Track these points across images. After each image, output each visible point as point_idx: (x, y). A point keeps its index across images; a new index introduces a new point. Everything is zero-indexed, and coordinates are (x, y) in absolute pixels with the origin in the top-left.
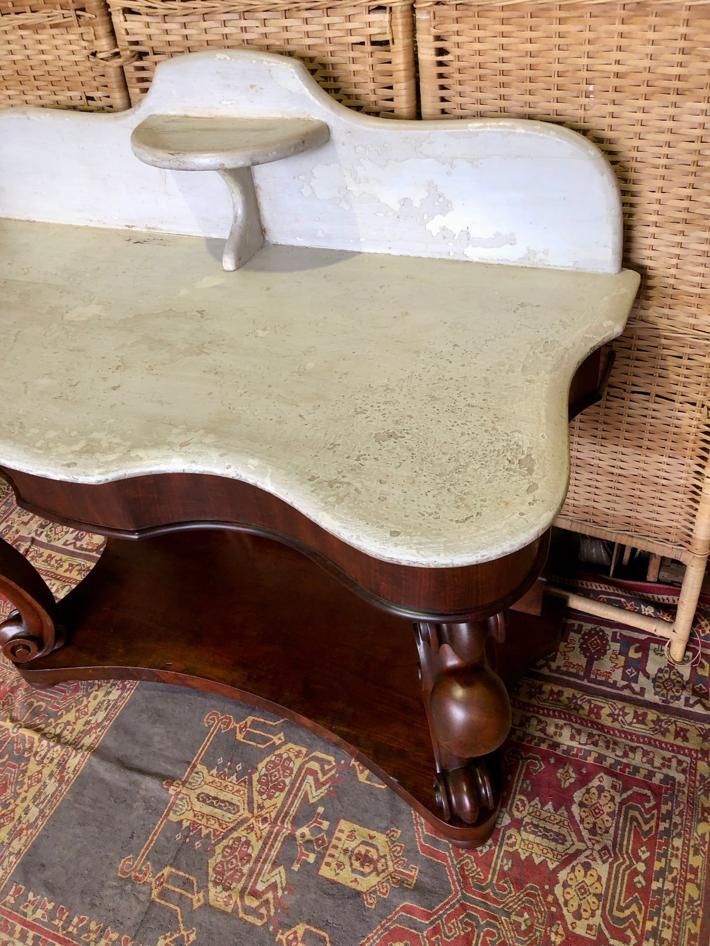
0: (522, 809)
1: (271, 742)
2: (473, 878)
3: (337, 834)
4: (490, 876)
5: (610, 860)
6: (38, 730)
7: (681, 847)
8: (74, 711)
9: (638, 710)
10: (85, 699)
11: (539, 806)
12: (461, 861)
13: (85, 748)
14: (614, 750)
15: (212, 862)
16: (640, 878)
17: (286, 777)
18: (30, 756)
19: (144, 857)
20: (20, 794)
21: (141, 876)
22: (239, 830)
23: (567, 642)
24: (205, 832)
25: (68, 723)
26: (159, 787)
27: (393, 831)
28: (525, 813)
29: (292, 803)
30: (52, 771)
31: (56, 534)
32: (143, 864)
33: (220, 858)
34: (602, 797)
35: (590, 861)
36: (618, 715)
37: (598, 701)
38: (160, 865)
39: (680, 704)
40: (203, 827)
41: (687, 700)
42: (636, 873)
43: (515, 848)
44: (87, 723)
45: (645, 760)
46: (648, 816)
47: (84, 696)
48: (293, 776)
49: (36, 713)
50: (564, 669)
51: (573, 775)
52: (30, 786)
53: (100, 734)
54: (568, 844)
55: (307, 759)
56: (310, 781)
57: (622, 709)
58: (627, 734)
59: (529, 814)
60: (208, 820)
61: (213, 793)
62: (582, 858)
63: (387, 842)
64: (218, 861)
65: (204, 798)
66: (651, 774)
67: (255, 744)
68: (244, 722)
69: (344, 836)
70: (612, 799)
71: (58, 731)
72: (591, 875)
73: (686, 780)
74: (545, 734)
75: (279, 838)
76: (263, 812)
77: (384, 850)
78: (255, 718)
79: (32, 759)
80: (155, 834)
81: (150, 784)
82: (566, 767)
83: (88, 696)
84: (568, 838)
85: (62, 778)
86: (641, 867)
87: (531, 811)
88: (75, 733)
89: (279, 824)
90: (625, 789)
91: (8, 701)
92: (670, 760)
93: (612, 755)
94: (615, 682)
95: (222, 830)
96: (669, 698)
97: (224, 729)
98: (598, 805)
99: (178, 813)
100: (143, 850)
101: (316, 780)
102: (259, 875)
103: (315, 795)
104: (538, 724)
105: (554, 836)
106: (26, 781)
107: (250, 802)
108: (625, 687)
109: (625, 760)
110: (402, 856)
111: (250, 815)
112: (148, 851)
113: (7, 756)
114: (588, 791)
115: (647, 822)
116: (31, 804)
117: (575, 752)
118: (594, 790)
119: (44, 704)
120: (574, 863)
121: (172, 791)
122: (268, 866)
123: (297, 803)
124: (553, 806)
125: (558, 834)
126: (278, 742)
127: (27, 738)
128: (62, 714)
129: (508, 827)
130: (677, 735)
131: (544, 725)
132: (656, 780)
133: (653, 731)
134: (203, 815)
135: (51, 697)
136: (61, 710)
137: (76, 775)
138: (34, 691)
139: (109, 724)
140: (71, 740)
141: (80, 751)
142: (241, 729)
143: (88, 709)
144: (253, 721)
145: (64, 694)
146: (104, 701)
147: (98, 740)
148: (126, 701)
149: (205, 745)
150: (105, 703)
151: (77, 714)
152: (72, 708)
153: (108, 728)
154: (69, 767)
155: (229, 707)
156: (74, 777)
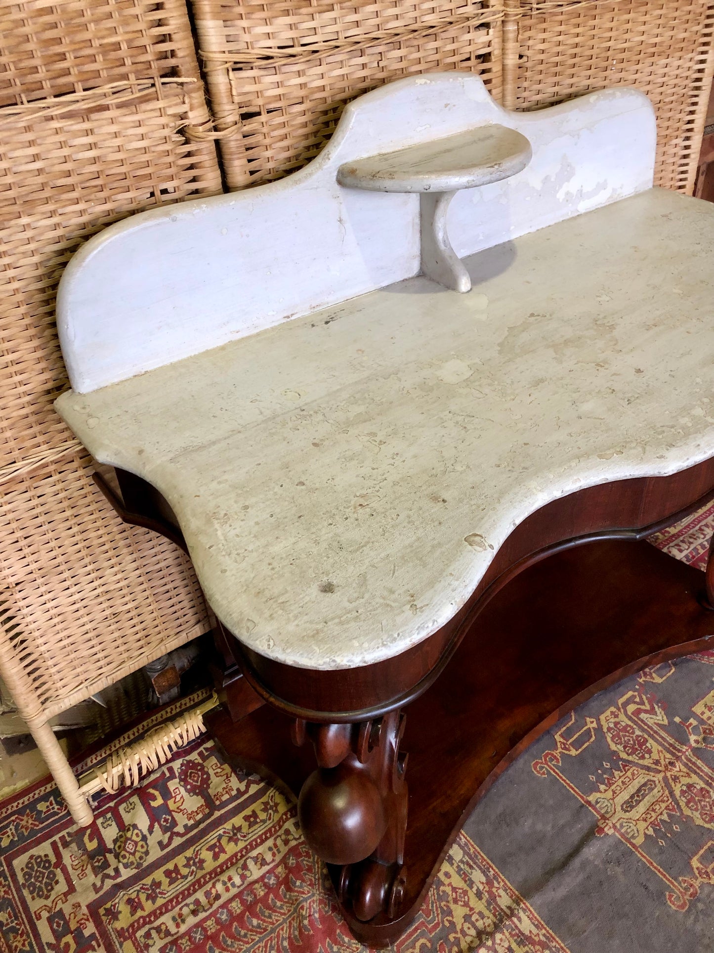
1: (592, 730)
3: (705, 717)
8: (452, 906)
10: (442, 888)
13: (514, 906)
15: (699, 822)
17: (633, 733)
19: (673, 881)
21: (692, 890)
22: (674, 788)
24: (665, 817)
25: (467, 918)
26: (600, 842)
29: (662, 738)
32: (680, 883)
33: (697, 814)
38: (686, 869)
40: (659, 817)
44: (479, 895)
47: (438, 889)
48: (635, 726)
53: (502, 884)
55: (622, 710)
56: (646, 717)
60: (654, 810)
61: (626, 796)
64: (699, 816)
65: (629, 806)
67: (588, 743)
68: (559, 744)
69: (708, 714)
71: (473, 932)
75: (693, 760)
76: (663, 762)
78: (560, 733)
80: (651, 864)
81: (590, 852)
83: (440, 883)
85: (540, 943)
88: (486, 913)
89: (680, 754)
95: (670, 802)
97: (558, 762)
99: (636, 835)
100: (664, 879)
101: (646, 712)
103: (661, 717)
107: (648, 769)
111: (662, 774)
112: (667, 876)
119: (422, 941)
121: (609, 832)
123: (664, 734)
126: (595, 725)
128: (449, 921)
134: (646, 813)
135: (416, 929)
136: (443, 922)
137: (545, 926)
138: (395, 948)
139: (494, 870)
140: (495, 920)
141: (516, 912)
142: (565, 749)
143: (459, 889)
144: (561, 736)
145: (421, 912)
146: (458, 866)
147: (509, 888)
148: (473, 843)
149: (569, 785)
150: (462, 866)
151: (460, 903)
152: (448, 907)
153: (499, 873)
154: (530, 932)
155: (534, 750)
156: (546, 929)
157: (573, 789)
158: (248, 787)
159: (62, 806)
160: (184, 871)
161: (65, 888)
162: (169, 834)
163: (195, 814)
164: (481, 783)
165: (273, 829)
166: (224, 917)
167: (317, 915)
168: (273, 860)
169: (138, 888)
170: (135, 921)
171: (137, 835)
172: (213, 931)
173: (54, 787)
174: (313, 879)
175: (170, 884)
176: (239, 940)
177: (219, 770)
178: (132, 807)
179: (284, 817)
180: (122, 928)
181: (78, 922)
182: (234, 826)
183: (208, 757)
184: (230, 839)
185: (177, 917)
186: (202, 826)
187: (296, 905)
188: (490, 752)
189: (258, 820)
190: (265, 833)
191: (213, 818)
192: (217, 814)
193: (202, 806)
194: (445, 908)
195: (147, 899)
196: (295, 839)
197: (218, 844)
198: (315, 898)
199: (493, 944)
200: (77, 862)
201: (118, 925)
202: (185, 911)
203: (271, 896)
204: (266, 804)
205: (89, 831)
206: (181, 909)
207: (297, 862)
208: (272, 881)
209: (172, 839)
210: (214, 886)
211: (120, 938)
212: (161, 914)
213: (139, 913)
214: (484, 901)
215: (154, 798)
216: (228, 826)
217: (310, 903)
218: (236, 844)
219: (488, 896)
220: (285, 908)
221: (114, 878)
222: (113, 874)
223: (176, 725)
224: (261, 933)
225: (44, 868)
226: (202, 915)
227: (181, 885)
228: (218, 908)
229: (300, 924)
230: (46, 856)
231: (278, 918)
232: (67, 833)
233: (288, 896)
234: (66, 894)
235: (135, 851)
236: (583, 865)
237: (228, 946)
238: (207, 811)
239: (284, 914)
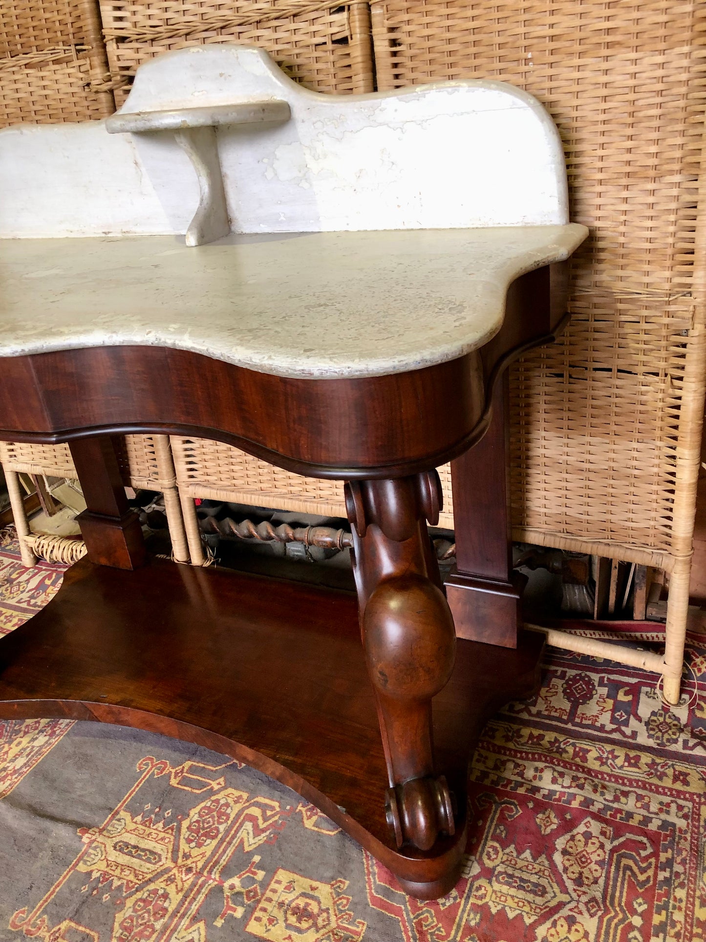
0: (494, 856)
1: (209, 787)
2: (432, 934)
3: (273, 885)
4: (453, 932)
5: (600, 913)
7: (684, 899)
9: (629, 753)
10: (7, 745)
11: (515, 854)
12: (419, 915)
14: (602, 794)
15: (119, 917)
16: (636, 933)
17: (221, 823)
19: (41, 910)
21: (33, 929)
22: (157, 882)
23: (548, 686)
24: (116, 883)
26: (71, 835)
27: (340, 881)
28: (497, 862)
29: (224, 851)
31: (11, 593)
32: (39, 917)
33: (129, 912)
34: (590, 845)
35: (574, 914)
36: (607, 758)
37: (584, 744)
38: (57, 919)
39: (678, 747)
40: (115, 878)
41: (685, 742)
42: (631, 927)
43: (484, 901)
44: (4, 769)
45: (639, 805)
46: (644, 865)
47: (6, 743)
48: (229, 822)
50: (546, 713)
51: (556, 821)
53: (16, 780)
54: (548, 896)
55: (247, 804)
56: (247, 828)
57: (612, 752)
58: (617, 778)
59: (503, 863)
60: (122, 870)
61: (132, 840)
62: (565, 912)
63: (331, 893)
64: (127, 915)
65: (123, 847)
66: (646, 820)
67: (190, 789)
68: (181, 767)
69: (280, 888)
70: (602, 846)
72: (577, 930)
73: (688, 826)
74: (523, 778)
75: (203, 890)
76: (189, 862)
77: (326, 903)
78: (194, 763)
80: (58, 886)
81: (62, 832)
82: (547, 813)
83: (10, 743)
84: (549, 889)
86: (637, 921)
87: (505, 858)
89: (205, 874)
90: (617, 836)
92: (668, 805)
93: (601, 799)
94: (603, 726)
95: (137, 881)
96: (665, 741)
97: (158, 774)
98: (585, 853)
99: (89, 863)
100: (41, 902)
101: (256, 827)
102: (174, 930)
103: (250, 840)
104: (515, 768)
105: (531, 887)
107: (175, 851)
108: (613, 731)
109: (615, 805)
110: (348, 910)
111: (172, 865)
112: (47, 903)
114: (573, 838)
115: (643, 871)
117: (557, 797)
118: (579, 837)
120: (556, 917)
121: (85, 839)
122: (185, 922)
123: (230, 851)
124: (532, 854)
125: (536, 885)
126: (216, 787)
129: (476, 877)
130: (676, 779)
131: (521, 768)
132: (653, 826)
133: (648, 775)
134: (117, 865)
139: (28, 771)
142: (176, 774)
143: (7, 756)
144: (192, 766)
146: (28, 747)
147: (13, 786)
148: (52, 747)
149: (134, 790)
150: (29, 749)
157: (127, 798)
171: (23, 587)
215: (50, 579)
236: (45, 831)
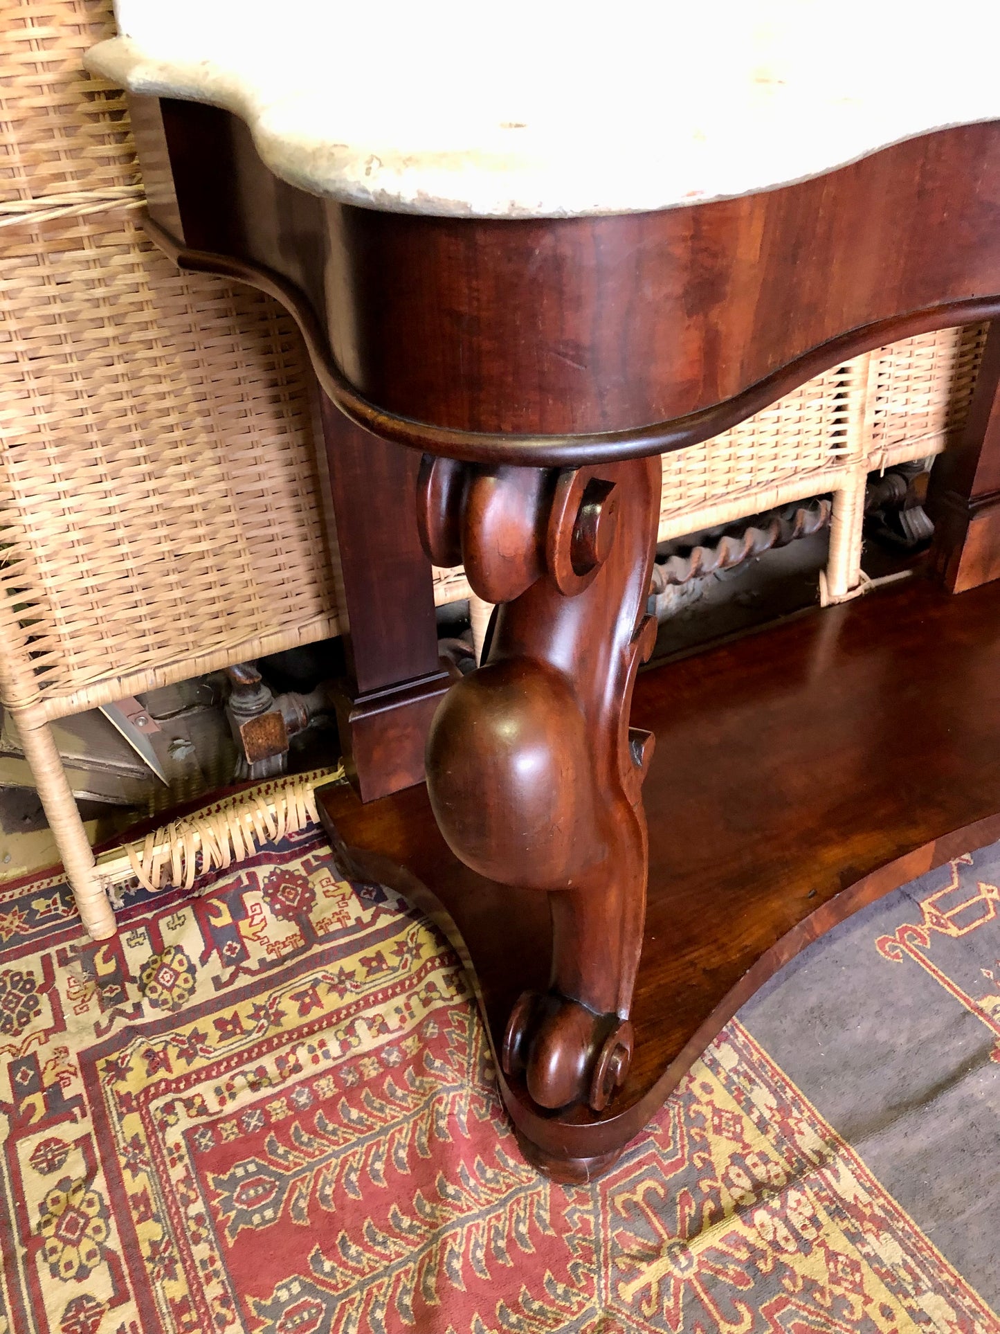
1: (990, 903)
6: (717, 1216)
8: (711, 1136)
10: (694, 1107)
13: (827, 1151)
18: (775, 1260)
20: (866, 1315)
25: (736, 1159)
30: (846, 1232)
31: (170, 989)
44: (762, 1126)
47: (687, 1108)
49: (663, 1206)
52: (858, 1288)
53: (807, 1114)
67: (981, 921)
68: (927, 917)
71: (746, 1183)
78: (930, 900)
79: (784, 1258)
83: (692, 1099)
85: (873, 1218)
88: (774, 1155)
91: (583, 1248)
97: (924, 942)
106: (838, 1291)
113: (742, 1308)
116: (909, 1302)
119: (649, 1183)
126: (995, 895)
127: (722, 1247)
128: (703, 1160)
135: (640, 1163)
136: (691, 1159)
137: (885, 1193)
138: (598, 1188)
139: (794, 1092)
140: (788, 1169)
141: (830, 1160)
142: (938, 924)
143: (727, 1112)
144: (933, 905)
145: (652, 1138)
146: (728, 1078)
147: (820, 1122)
148: (758, 1046)
149: (942, 978)
150: (735, 1078)
151: (725, 1134)
152: (702, 1136)
153: (803, 1096)
154: (856, 1198)
155: (881, 919)
156: (886, 1198)
157: (950, 986)
158: (375, 917)
159: (70, 908)
160: (248, 1024)
161: (50, 1023)
162: (232, 968)
163: (281, 946)
164: (783, 934)
165: (407, 983)
166: (303, 1100)
167: (464, 1118)
168: (401, 1028)
169: (168, 1038)
170: (153, 1085)
171: (181, 963)
172: (281, 1117)
173: (64, 881)
174: (466, 1065)
175: (221, 1039)
176: (322, 1137)
177: (332, 888)
178: (180, 922)
179: (429, 964)
180: (129, 1093)
181: (57, 1075)
182: (341, 971)
183: (317, 868)
184: (332, 988)
185: (224, 1089)
186: (289, 964)
187: (431, 1099)
188: (803, 890)
189: (384, 966)
190: (393, 987)
191: (309, 953)
192: (317, 949)
193: (295, 935)
194: (697, 1138)
195: (179, 1057)
196: (444, 999)
197: (310, 992)
198: (464, 1092)
199: (782, 1207)
200: (77, 989)
201: (123, 1087)
202: (240, 1081)
203: (389, 1079)
204: (401, 944)
205: (105, 948)
206: (232, 1078)
207: (441, 1035)
208: (394, 1057)
209: (237, 977)
210: (293, 1051)
211: (121, 1107)
212: (198, 1080)
213: (162, 1073)
214: (771, 1136)
215: (218, 914)
216: (333, 968)
217: (454, 1097)
218: (342, 996)
219: (778, 1131)
220: (409, 1100)
221: (131, 1017)
222: (130, 1010)
223: (270, 800)
224: (362, 1132)
225: (23, 990)
226: (265, 1092)
227: (237, 1044)
228: (294, 1085)
229: (431, 1125)
230: (30, 973)
231: (396, 1114)
232: (71, 946)
233: (417, 1083)
234: (47, 1032)
235: (173, 985)
236: (964, 1106)
237: (302, 1143)
238: (302, 943)
239: (408, 1109)
